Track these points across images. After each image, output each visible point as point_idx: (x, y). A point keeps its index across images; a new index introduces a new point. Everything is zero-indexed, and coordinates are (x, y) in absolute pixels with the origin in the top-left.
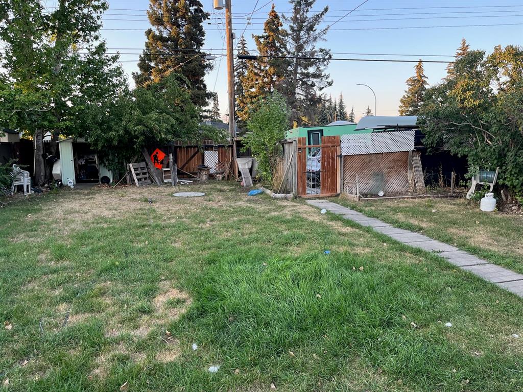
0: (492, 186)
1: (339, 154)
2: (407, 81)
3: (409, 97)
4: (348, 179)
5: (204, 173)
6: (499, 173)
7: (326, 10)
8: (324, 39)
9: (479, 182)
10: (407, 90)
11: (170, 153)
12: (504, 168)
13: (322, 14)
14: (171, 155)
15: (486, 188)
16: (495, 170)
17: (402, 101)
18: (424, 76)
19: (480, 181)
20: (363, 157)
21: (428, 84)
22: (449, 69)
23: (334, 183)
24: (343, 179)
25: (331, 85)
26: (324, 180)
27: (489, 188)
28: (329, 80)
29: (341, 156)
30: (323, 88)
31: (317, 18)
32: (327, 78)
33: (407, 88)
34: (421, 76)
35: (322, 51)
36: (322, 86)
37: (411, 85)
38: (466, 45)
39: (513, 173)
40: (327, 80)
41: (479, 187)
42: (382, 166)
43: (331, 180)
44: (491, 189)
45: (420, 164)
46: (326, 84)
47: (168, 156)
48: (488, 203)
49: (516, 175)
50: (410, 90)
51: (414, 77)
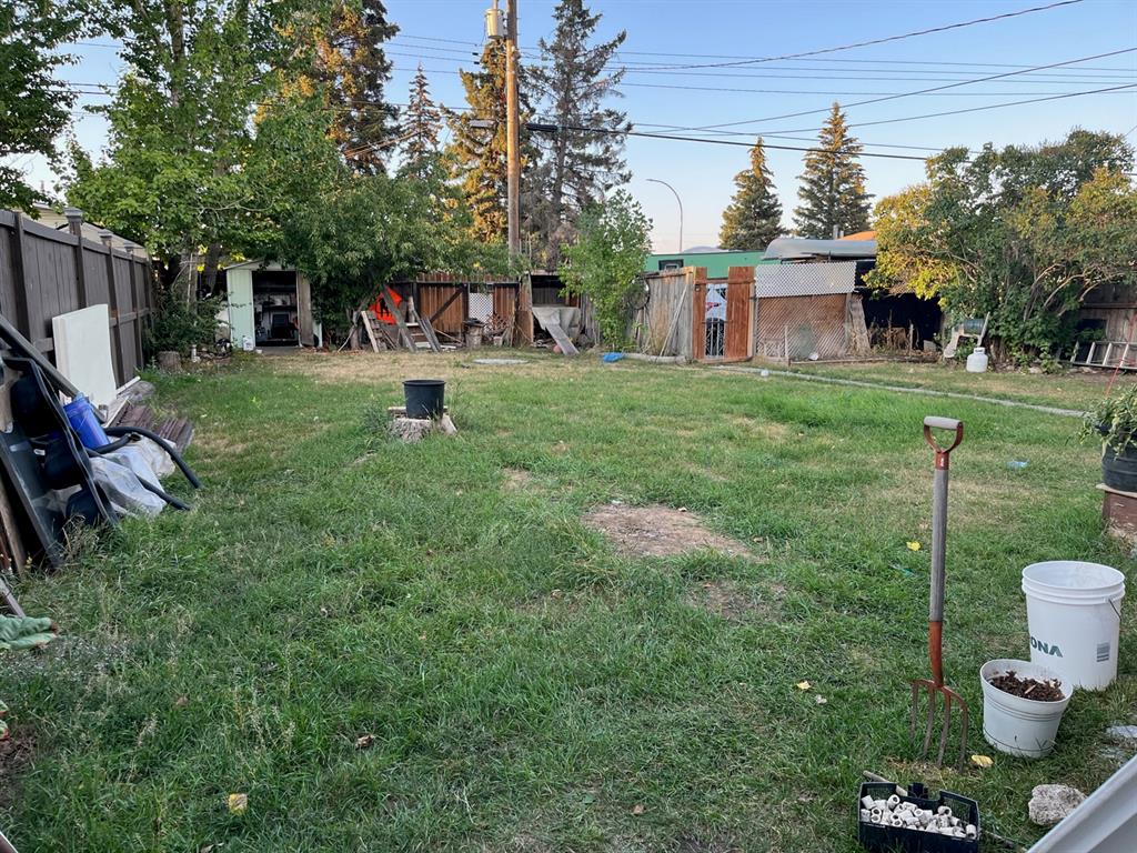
0: (980, 338)
1: (752, 295)
2: (736, 179)
3: (738, 208)
4: (763, 334)
5: (476, 333)
6: (989, 322)
7: (621, 38)
8: (618, 94)
9: (963, 334)
10: (735, 195)
11: (409, 295)
12: (995, 313)
13: (614, 45)
14: (411, 299)
15: (972, 340)
16: (983, 317)
17: (726, 216)
18: (767, 171)
19: (965, 332)
20: (785, 301)
21: (773, 186)
22: (809, 160)
23: (744, 340)
24: (757, 335)
25: (628, 181)
26: (729, 335)
27: (976, 341)
28: (625, 171)
29: (755, 298)
30: (611, 185)
31: (604, 52)
32: (620, 167)
33: (735, 190)
34: (760, 170)
35: (610, 114)
36: (610, 182)
37: (744, 187)
38: (840, 114)
39: (1009, 319)
40: (620, 172)
41: (963, 342)
42: (810, 315)
43: (740, 337)
44: (979, 343)
45: (862, 312)
46: (618, 178)
47: (407, 301)
48: (977, 360)
49: (1013, 323)
50: (740, 196)
51: (748, 171)
